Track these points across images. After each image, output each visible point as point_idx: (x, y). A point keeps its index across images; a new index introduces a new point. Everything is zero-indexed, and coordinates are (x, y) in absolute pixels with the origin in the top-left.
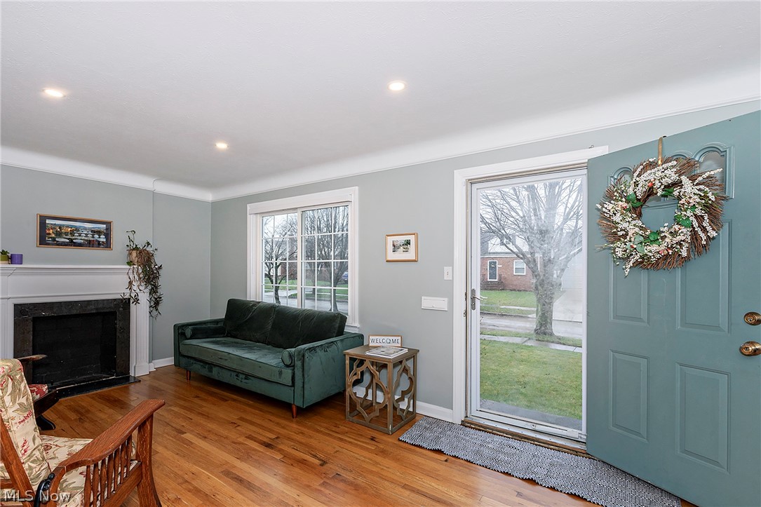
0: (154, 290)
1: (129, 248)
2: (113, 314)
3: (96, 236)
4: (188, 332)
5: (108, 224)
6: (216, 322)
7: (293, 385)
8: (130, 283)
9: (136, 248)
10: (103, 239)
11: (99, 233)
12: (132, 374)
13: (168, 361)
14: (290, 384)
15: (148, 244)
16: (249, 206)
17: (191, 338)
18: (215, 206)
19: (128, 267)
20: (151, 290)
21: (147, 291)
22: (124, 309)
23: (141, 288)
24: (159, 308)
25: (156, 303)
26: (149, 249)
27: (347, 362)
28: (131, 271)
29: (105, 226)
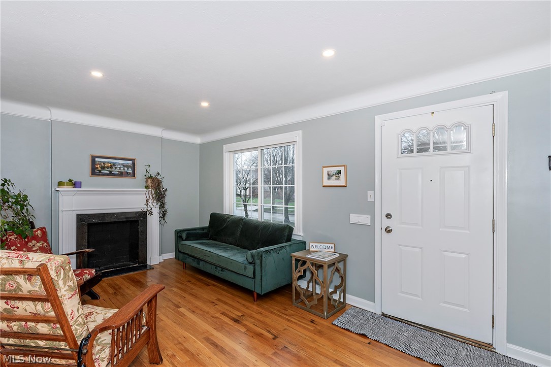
0: (162, 206)
1: (146, 177)
2: (137, 221)
3: (126, 169)
4: (184, 235)
5: (133, 160)
6: (203, 229)
7: (254, 277)
8: (147, 201)
9: (151, 177)
10: (130, 171)
11: (128, 167)
12: (148, 263)
13: (171, 255)
14: (252, 277)
15: (158, 174)
16: (225, 147)
17: (185, 240)
18: (203, 146)
19: (146, 190)
20: (160, 206)
21: (158, 206)
22: (144, 218)
23: (154, 204)
24: (166, 218)
25: (163, 215)
26: (159, 177)
27: (294, 262)
28: (147, 193)
29: (131, 162)
